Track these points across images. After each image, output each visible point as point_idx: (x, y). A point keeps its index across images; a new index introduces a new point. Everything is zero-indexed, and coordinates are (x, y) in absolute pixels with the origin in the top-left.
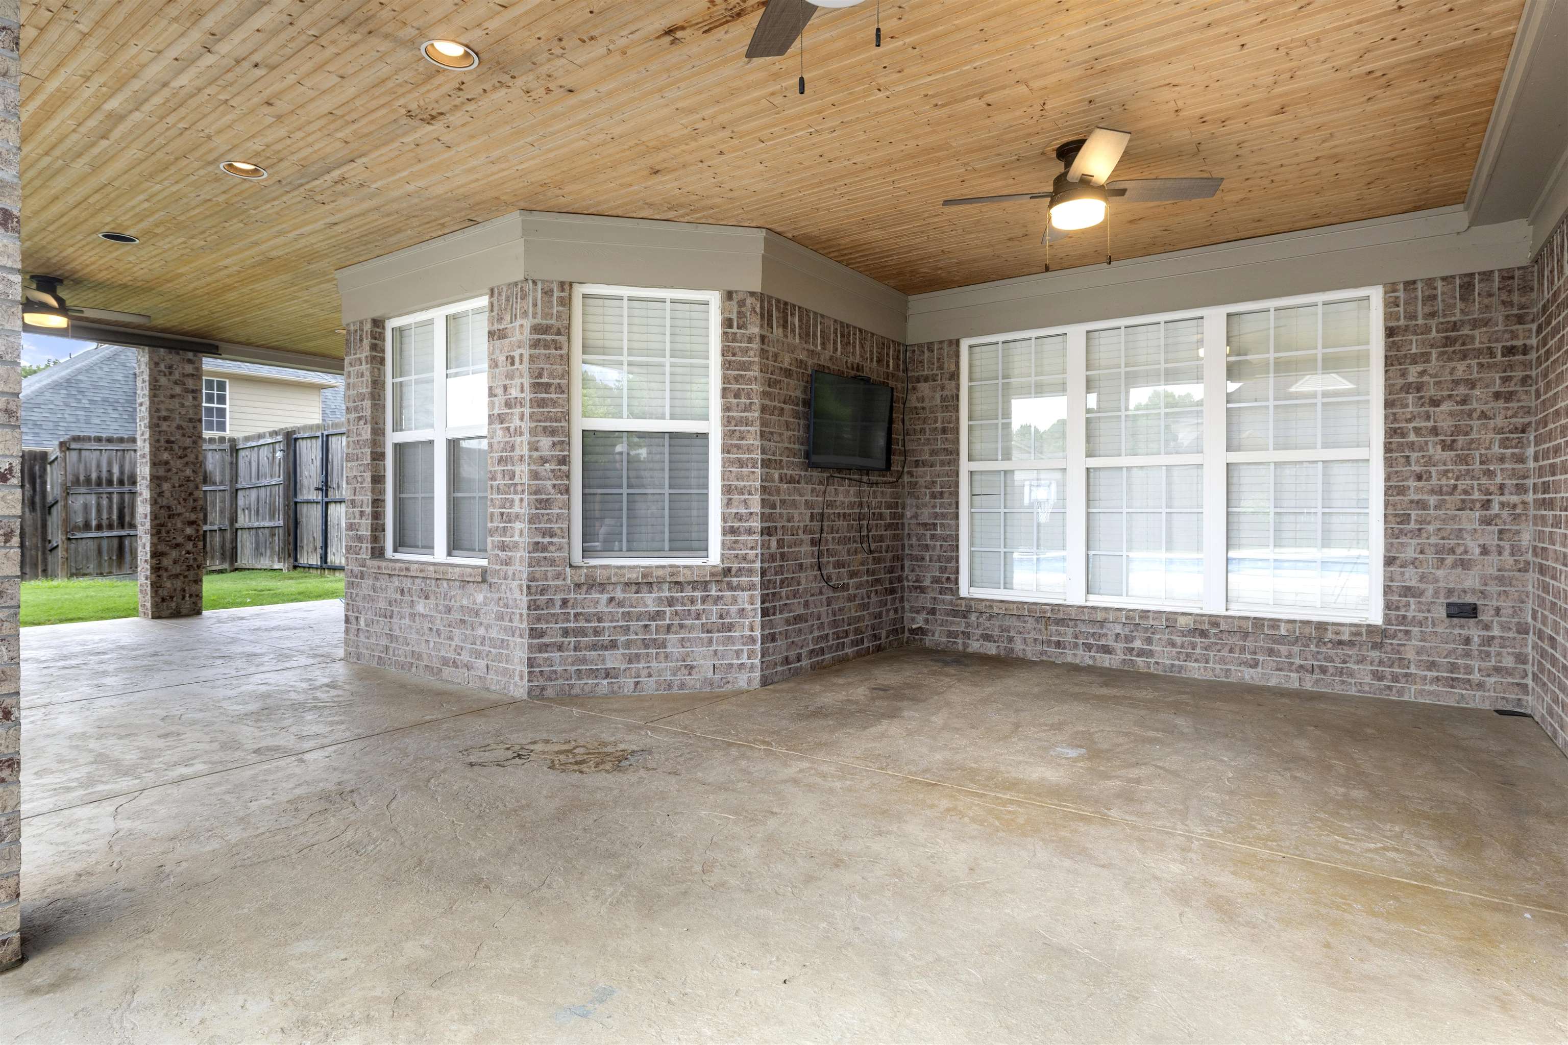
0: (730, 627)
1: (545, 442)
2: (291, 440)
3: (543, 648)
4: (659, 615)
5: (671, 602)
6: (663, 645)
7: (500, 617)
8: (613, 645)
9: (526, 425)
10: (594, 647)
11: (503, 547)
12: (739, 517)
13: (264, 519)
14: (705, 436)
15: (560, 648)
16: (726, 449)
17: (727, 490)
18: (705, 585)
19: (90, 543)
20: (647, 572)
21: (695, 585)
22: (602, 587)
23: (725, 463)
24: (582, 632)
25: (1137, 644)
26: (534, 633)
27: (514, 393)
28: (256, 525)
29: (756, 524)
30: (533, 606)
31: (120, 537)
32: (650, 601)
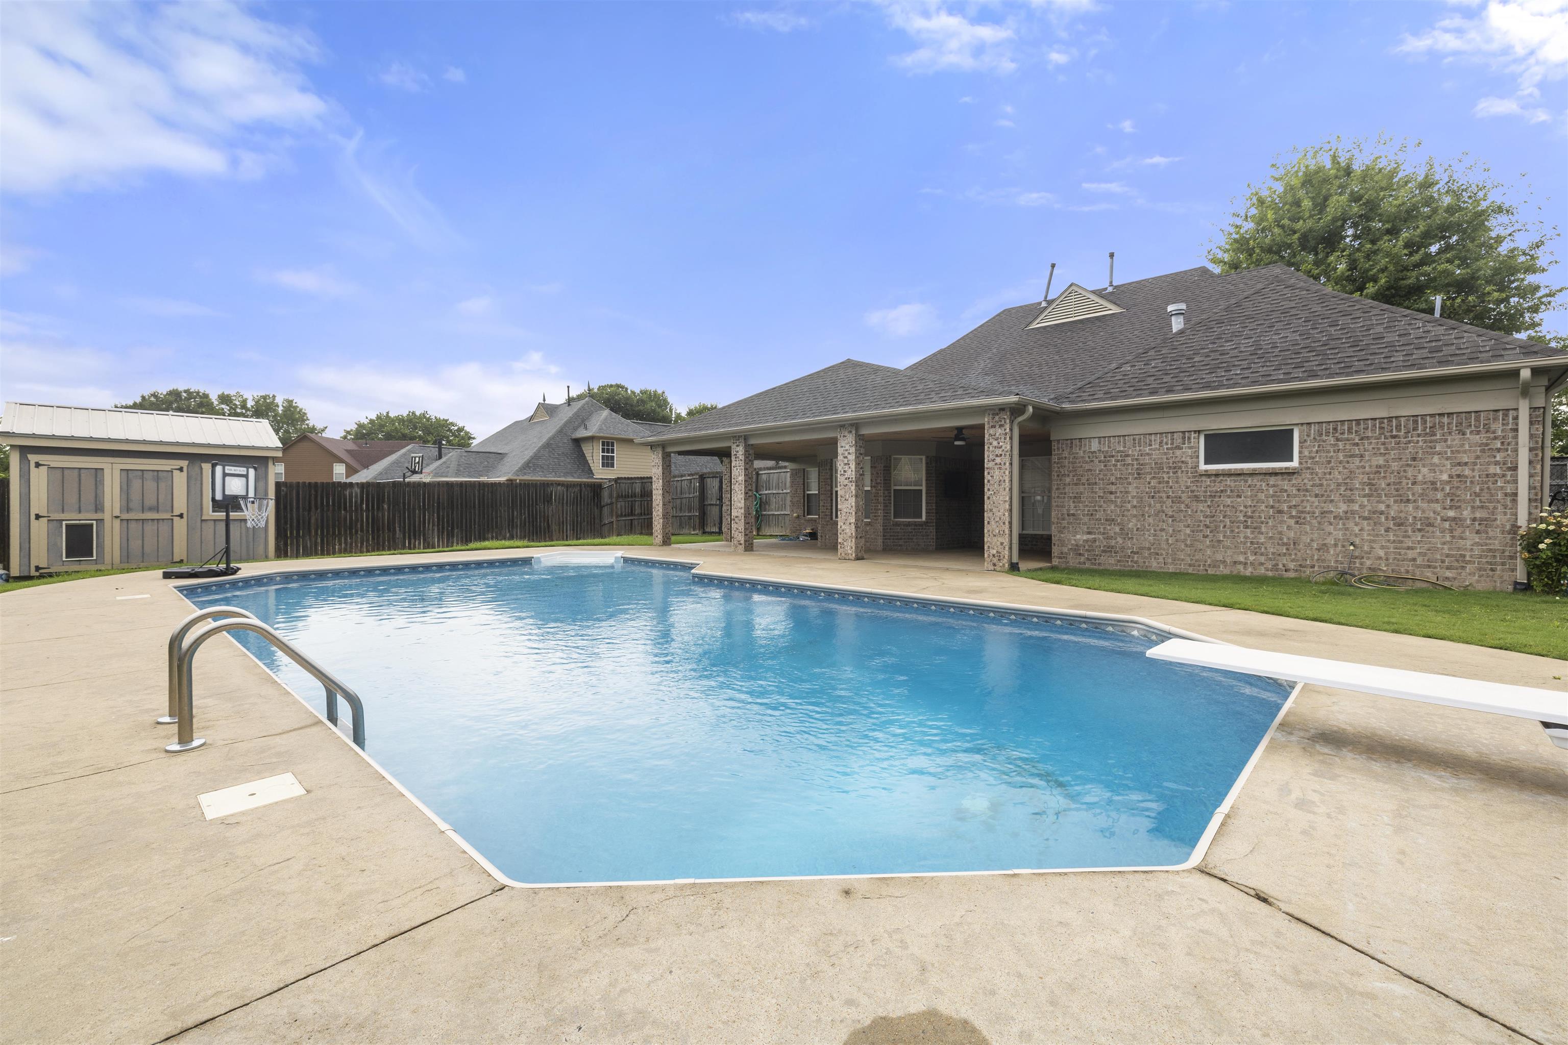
0: (928, 536)
1: (886, 492)
2: (702, 478)
3: (886, 539)
4: (912, 532)
5: (914, 529)
6: (912, 539)
7: (874, 532)
8: (901, 539)
9: (882, 489)
10: (897, 539)
11: (875, 516)
12: (930, 509)
13: (684, 512)
14: (921, 490)
15: (889, 539)
16: (926, 493)
17: (927, 503)
18: (922, 525)
19: (623, 522)
20: (909, 522)
21: (920, 525)
22: (899, 525)
23: (926, 497)
24: (894, 536)
25: (1034, 543)
26: (884, 536)
27: (879, 481)
28: (681, 515)
29: (934, 511)
30: (884, 529)
31: (631, 520)
32: (909, 529)
